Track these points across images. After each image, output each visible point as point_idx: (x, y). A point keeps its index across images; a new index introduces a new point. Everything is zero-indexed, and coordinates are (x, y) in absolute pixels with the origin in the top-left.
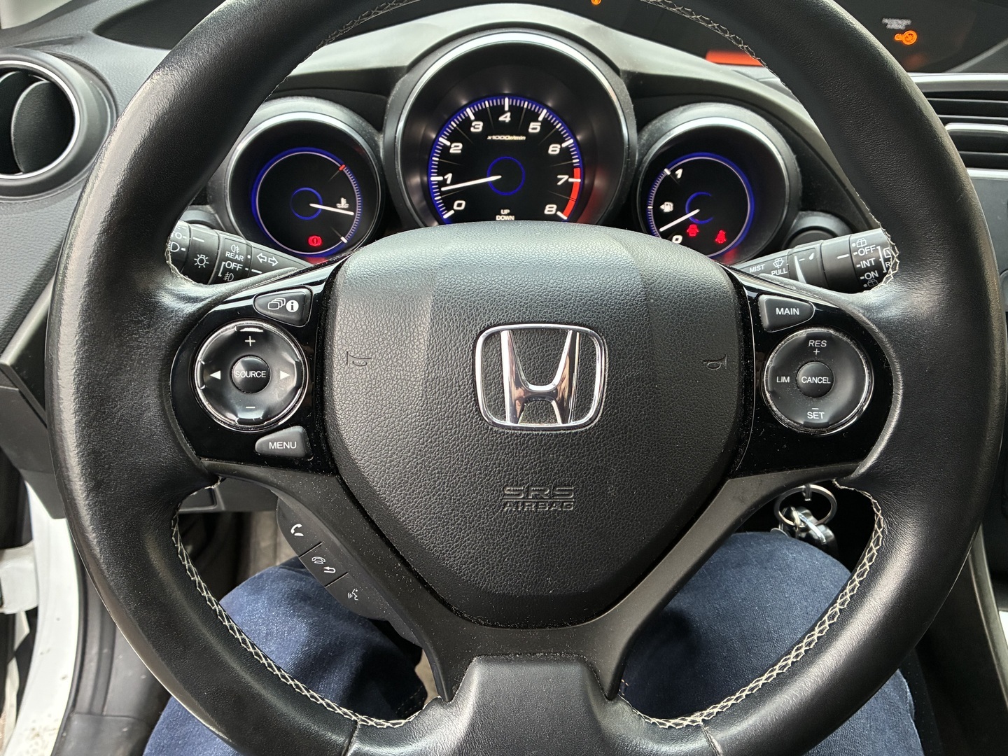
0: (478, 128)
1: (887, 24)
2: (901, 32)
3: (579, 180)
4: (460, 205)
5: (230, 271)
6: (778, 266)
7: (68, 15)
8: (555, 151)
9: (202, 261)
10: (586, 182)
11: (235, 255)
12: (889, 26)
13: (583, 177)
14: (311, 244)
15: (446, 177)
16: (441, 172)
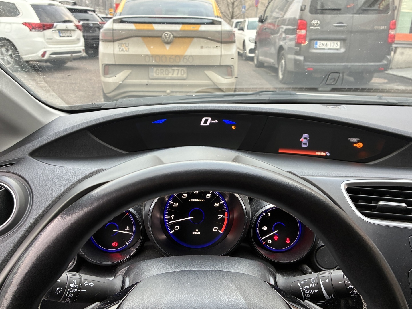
0: (185, 197)
1: (350, 140)
2: (356, 143)
3: (227, 217)
4: (177, 228)
5: (71, 293)
6: (313, 282)
7: (19, 149)
8: (217, 205)
9: (59, 290)
10: (230, 217)
11: (74, 285)
12: (351, 141)
13: (229, 216)
14: (113, 246)
15: (171, 216)
16: (169, 215)
